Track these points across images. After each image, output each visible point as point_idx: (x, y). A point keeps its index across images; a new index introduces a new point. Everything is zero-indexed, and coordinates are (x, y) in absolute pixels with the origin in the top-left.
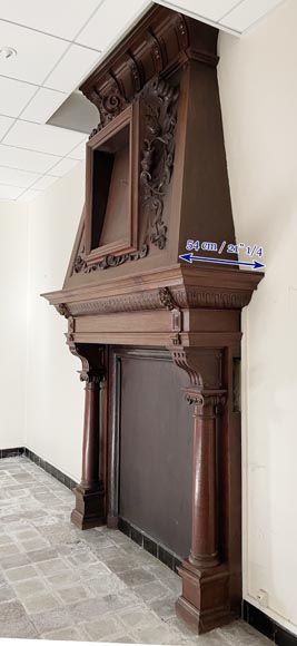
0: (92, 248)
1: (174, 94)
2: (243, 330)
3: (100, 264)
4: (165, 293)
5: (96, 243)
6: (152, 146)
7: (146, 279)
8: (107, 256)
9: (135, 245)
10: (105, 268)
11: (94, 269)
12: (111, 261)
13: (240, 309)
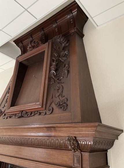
0: (11, 106)
1: (67, 43)
2: (109, 164)
3: (15, 115)
4: (74, 140)
5: (13, 104)
6: (56, 61)
7: (57, 129)
8: (22, 111)
9: (44, 106)
10: (19, 117)
11: (10, 117)
12: (23, 114)
13: (106, 151)
